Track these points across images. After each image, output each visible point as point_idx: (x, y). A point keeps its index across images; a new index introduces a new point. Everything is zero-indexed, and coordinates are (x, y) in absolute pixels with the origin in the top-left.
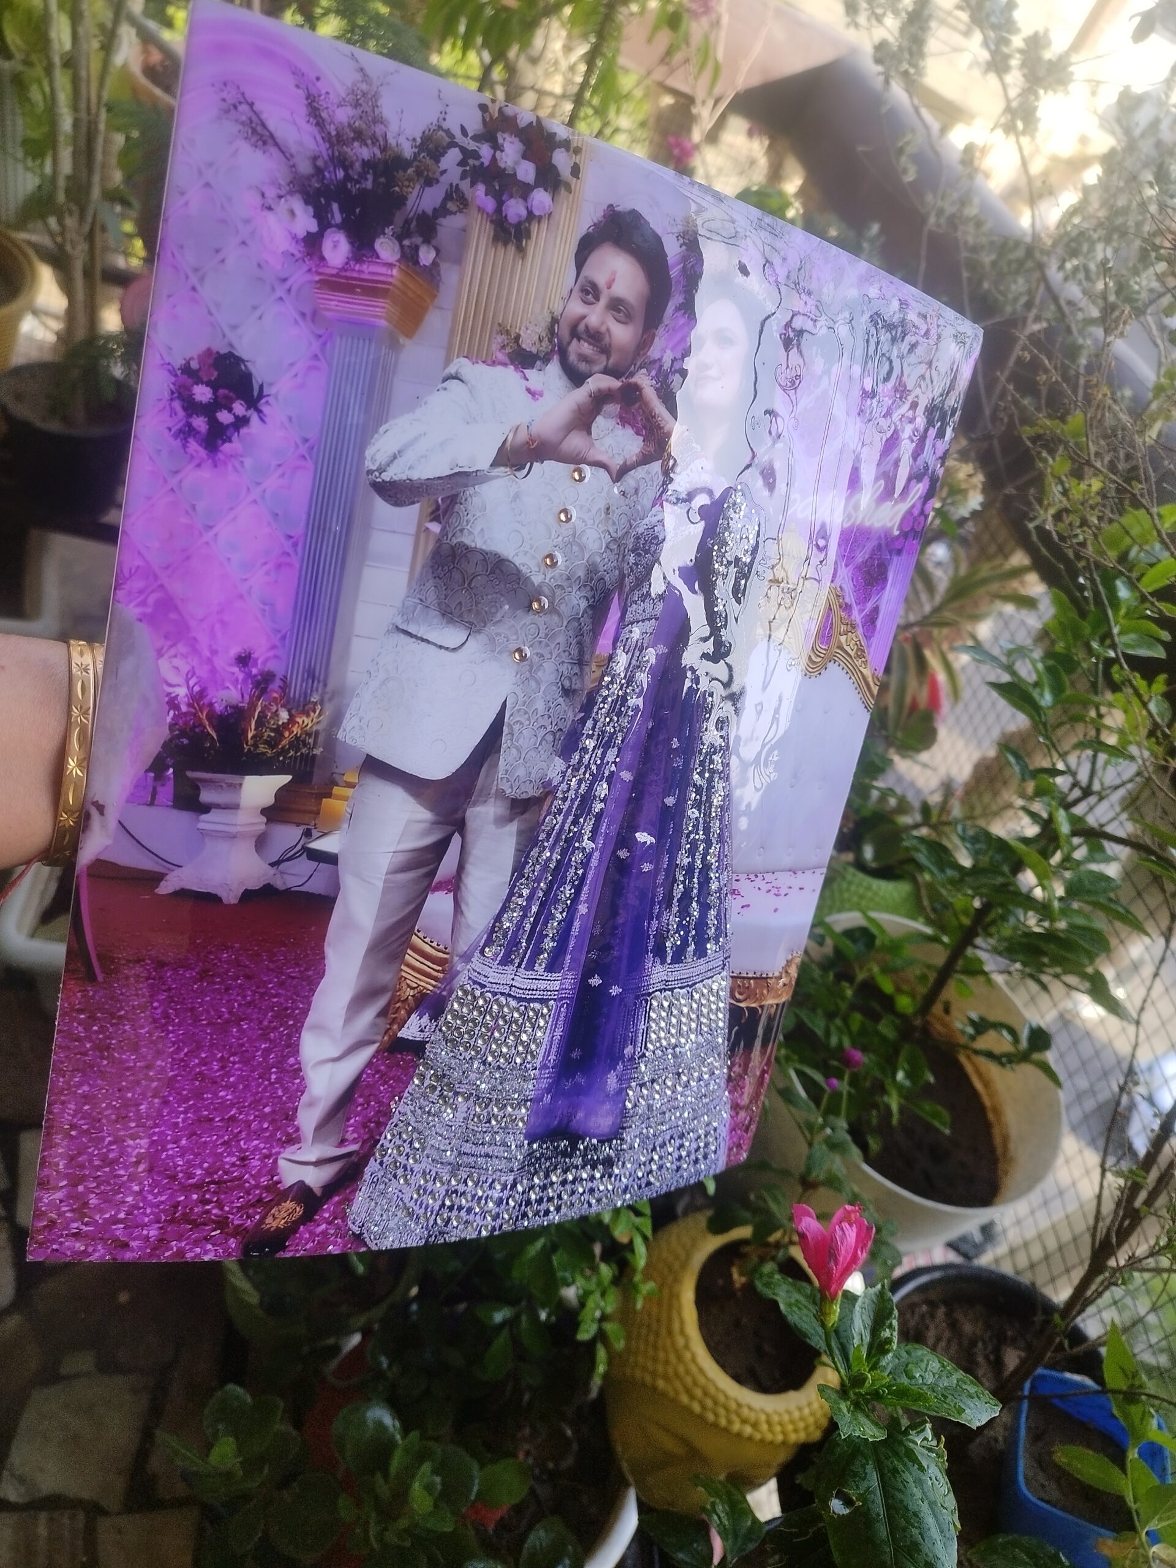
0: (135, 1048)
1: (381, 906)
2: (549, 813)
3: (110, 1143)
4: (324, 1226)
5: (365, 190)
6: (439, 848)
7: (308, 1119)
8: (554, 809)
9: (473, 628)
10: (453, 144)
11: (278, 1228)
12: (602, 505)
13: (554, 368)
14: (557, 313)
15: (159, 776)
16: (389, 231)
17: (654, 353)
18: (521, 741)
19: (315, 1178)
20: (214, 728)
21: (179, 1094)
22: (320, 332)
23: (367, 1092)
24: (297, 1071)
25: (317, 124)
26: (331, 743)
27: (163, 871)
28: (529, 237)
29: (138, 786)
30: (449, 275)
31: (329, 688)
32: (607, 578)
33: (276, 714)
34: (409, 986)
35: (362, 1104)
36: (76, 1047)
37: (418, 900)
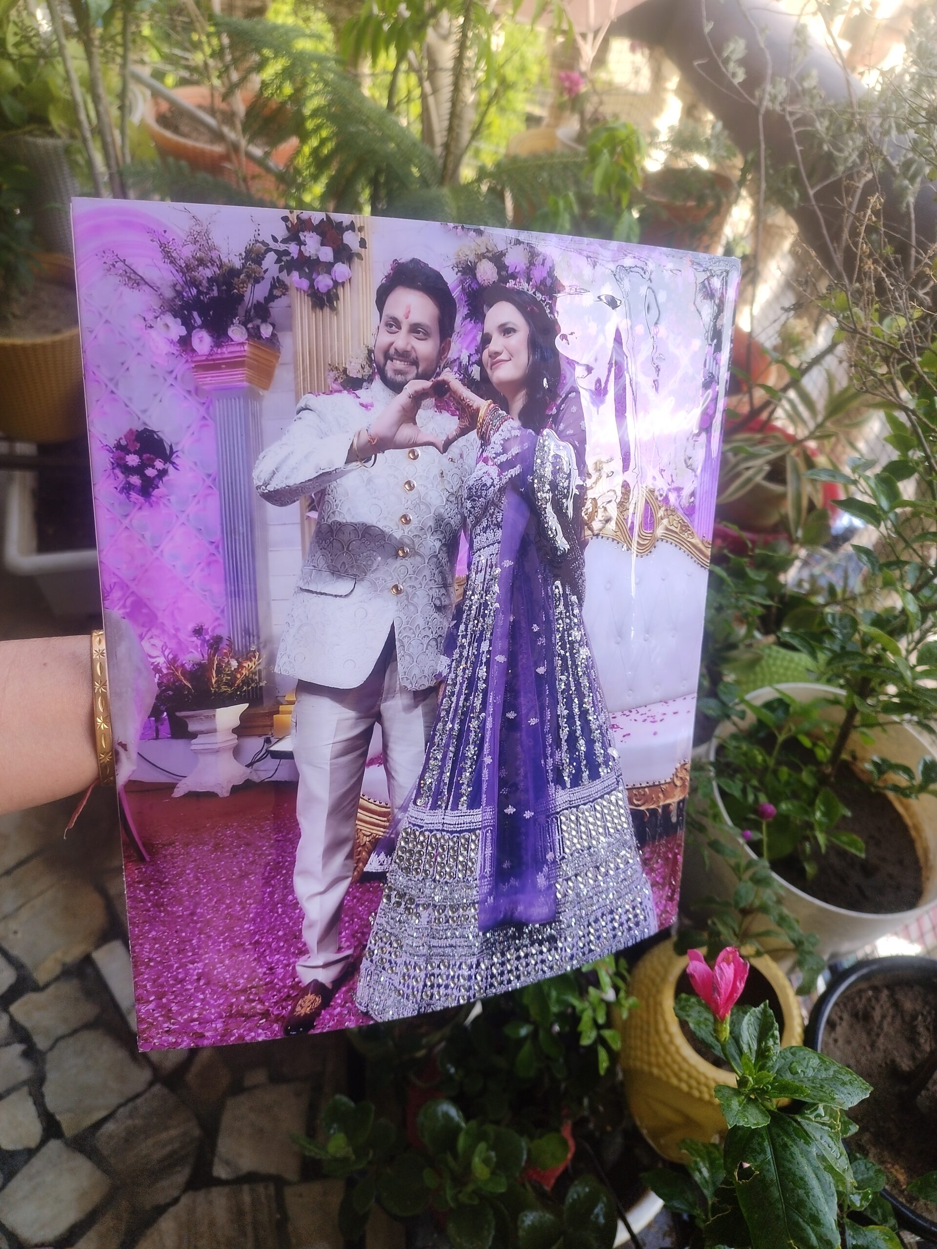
0: (180, 904)
1: (331, 783)
2: (444, 696)
3: (178, 968)
4: (339, 1009)
5: (214, 297)
6: (366, 735)
7: (311, 936)
8: (447, 693)
9: (357, 578)
10: (269, 250)
11: (306, 1014)
12: (437, 472)
13: (377, 383)
14: (371, 346)
15: (158, 719)
16: (236, 321)
17: (452, 354)
18: (411, 650)
19: (325, 977)
20: (188, 680)
21: (217, 930)
22: (203, 401)
23: (350, 913)
24: (296, 904)
25: (171, 262)
26: (271, 676)
27: (175, 782)
28: (338, 298)
29: (145, 727)
30: (285, 340)
31: (262, 639)
32: (452, 522)
33: (228, 663)
34: (364, 835)
35: (348, 922)
36: (141, 907)
37: (358, 775)
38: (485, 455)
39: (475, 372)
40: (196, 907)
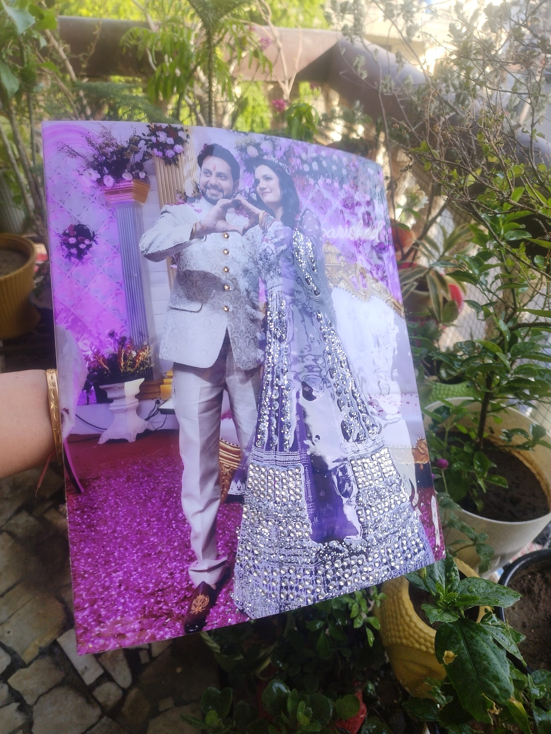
0: (106, 524)
1: (201, 430)
2: (264, 374)
3: (105, 577)
4: (222, 608)
5: (114, 160)
6: (219, 398)
7: (197, 545)
9: (203, 302)
10: (142, 139)
11: (199, 612)
12: (240, 245)
13: (203, 201)
15: (88, 391)
16: (126, 171)
17: (241, 187)
18: (240, 345)
19: (210, 579)
20: (106, 365)
21: (132, 543)
22: (110, 209)
23: (222, 527)
24: (184, 521)
25: (92, 146)
26: (157, 360)
27: (99, 433)
28: (178, 160)
30: (152, 179)
31: (150, 338)
32: (253, 272)
33: (131, 353)
34: (226, 467)
35: (221, 534)
36: (79, 529)
37: (217, 425)
38: (266, 237)
39: (254, 196)
40: (116, 527)
